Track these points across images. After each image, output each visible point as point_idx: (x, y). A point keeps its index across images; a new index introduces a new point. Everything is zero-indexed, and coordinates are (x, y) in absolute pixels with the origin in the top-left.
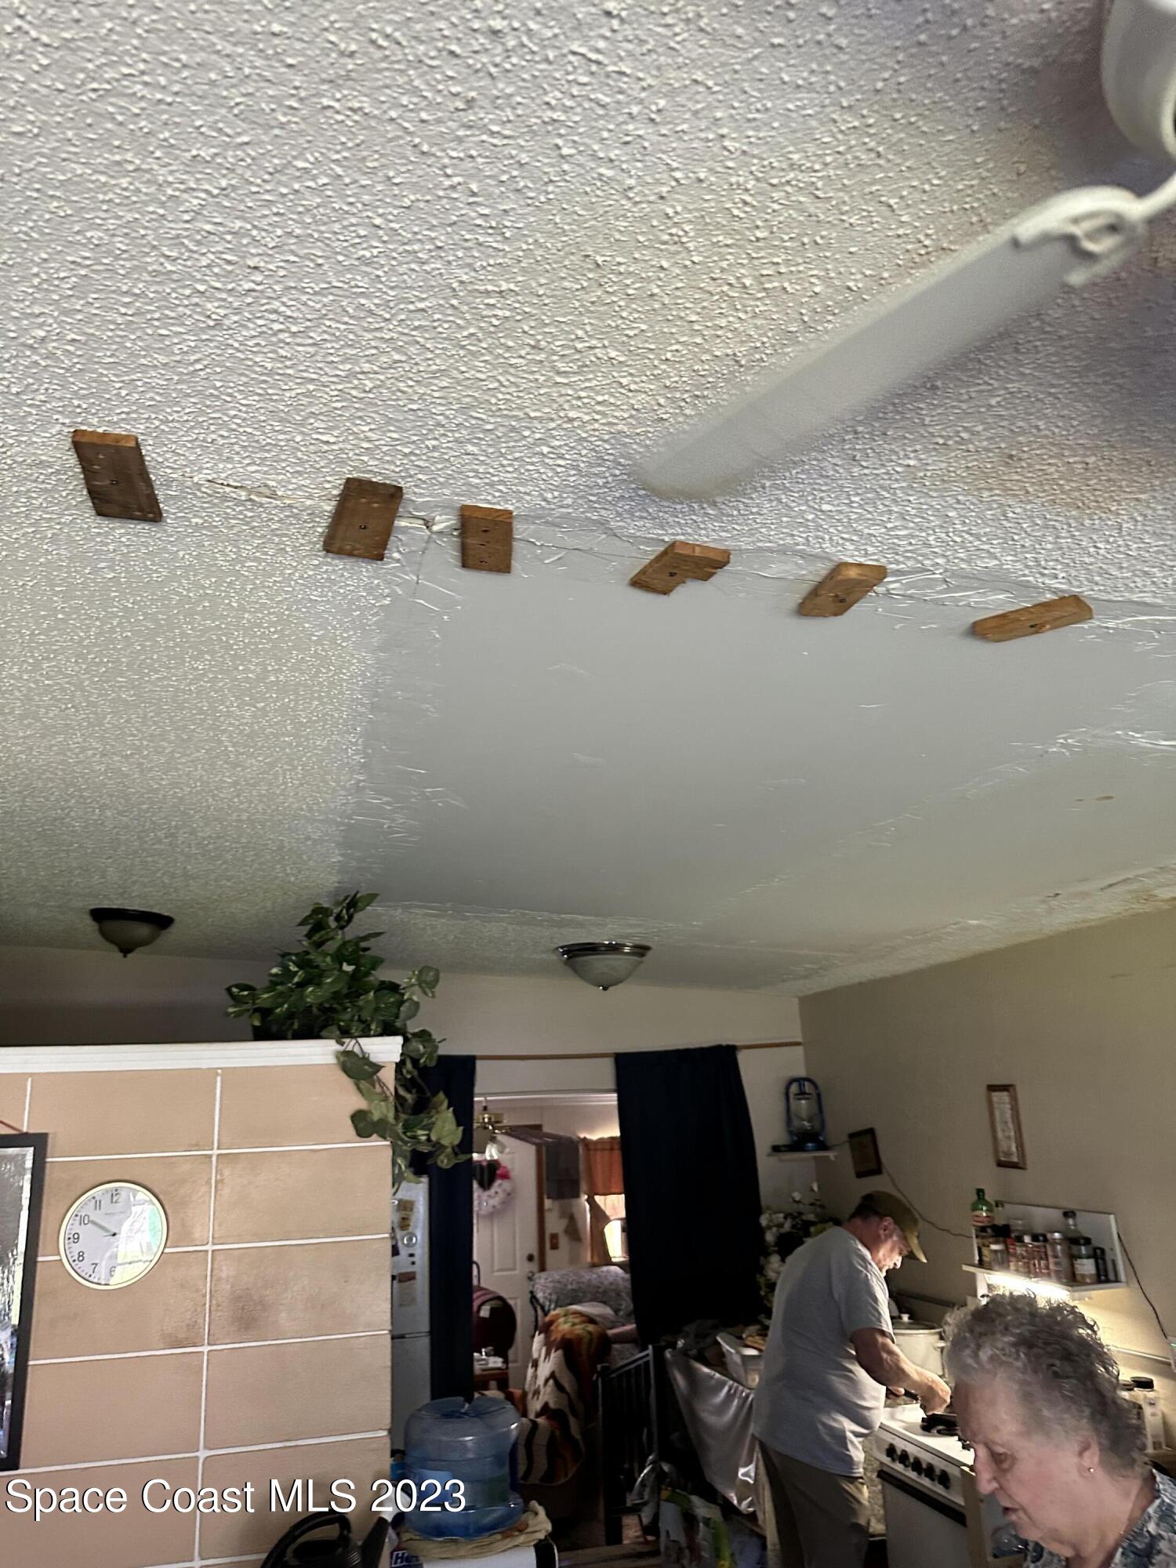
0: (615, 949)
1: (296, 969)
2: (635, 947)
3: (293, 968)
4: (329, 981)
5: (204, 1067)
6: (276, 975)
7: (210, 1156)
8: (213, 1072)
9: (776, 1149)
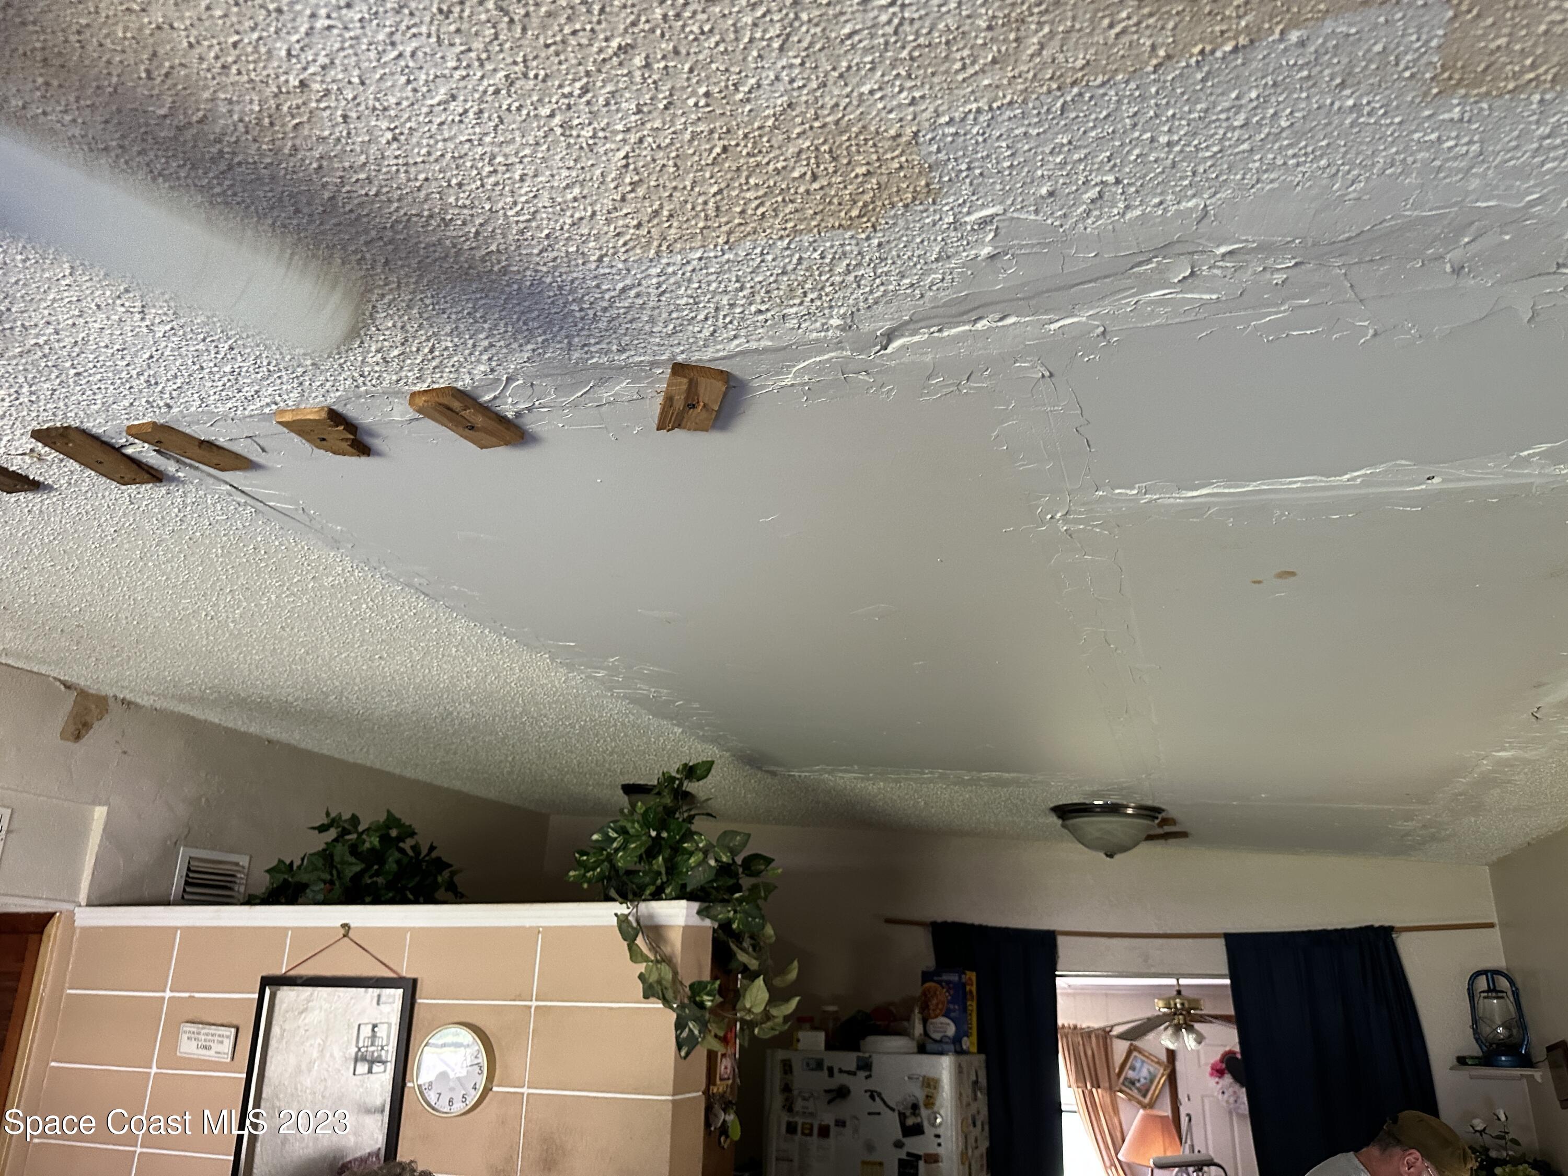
0: (1114, 809)
1: (615, 835)
2: (1139, 808)
3: (613, 834)
4: (633, 846)
5: (527, 925)
6: (597, 841)
7: (530, 1007)
8: (536, 930)
9: (1462, 1061)
